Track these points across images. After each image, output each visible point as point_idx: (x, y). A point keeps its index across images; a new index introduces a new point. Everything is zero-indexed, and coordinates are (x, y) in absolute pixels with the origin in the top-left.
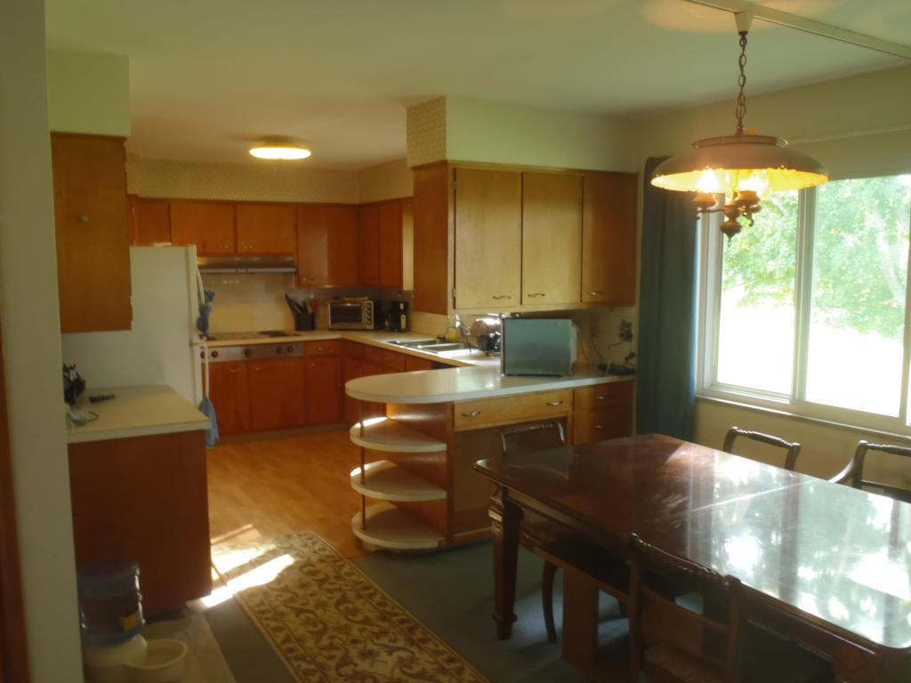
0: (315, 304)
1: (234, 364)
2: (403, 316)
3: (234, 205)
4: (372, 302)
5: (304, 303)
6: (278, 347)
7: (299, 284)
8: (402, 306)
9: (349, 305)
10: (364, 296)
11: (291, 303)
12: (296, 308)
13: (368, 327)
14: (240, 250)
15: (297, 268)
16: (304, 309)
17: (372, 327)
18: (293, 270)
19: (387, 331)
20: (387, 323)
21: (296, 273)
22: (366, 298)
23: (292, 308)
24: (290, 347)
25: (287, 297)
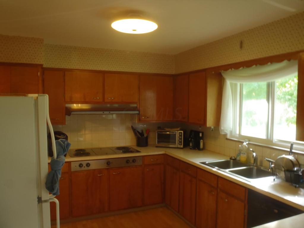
0: (148, 131)
1: (100, 171)
2: (202, 141)
3: (104, 73)
4: (182, 132)
5: (142, 131)
6: (127, 160)
7: (140, 120)
8: (201, 135)
9: (168, 133)
10: (178, 128)
11: (134, 130)
12: (138, 134)
13: (179, 146)
14: (106, 100)
15: (139, 111)
16: (142, 134)
17: (182, 146)
18: (137, 112)
19: (191, 149)
20: (191, 144)
21: (139, 114)
22: (179, 129)
23: (135, 134)
24: (134, 159)
25: (132, 127)
